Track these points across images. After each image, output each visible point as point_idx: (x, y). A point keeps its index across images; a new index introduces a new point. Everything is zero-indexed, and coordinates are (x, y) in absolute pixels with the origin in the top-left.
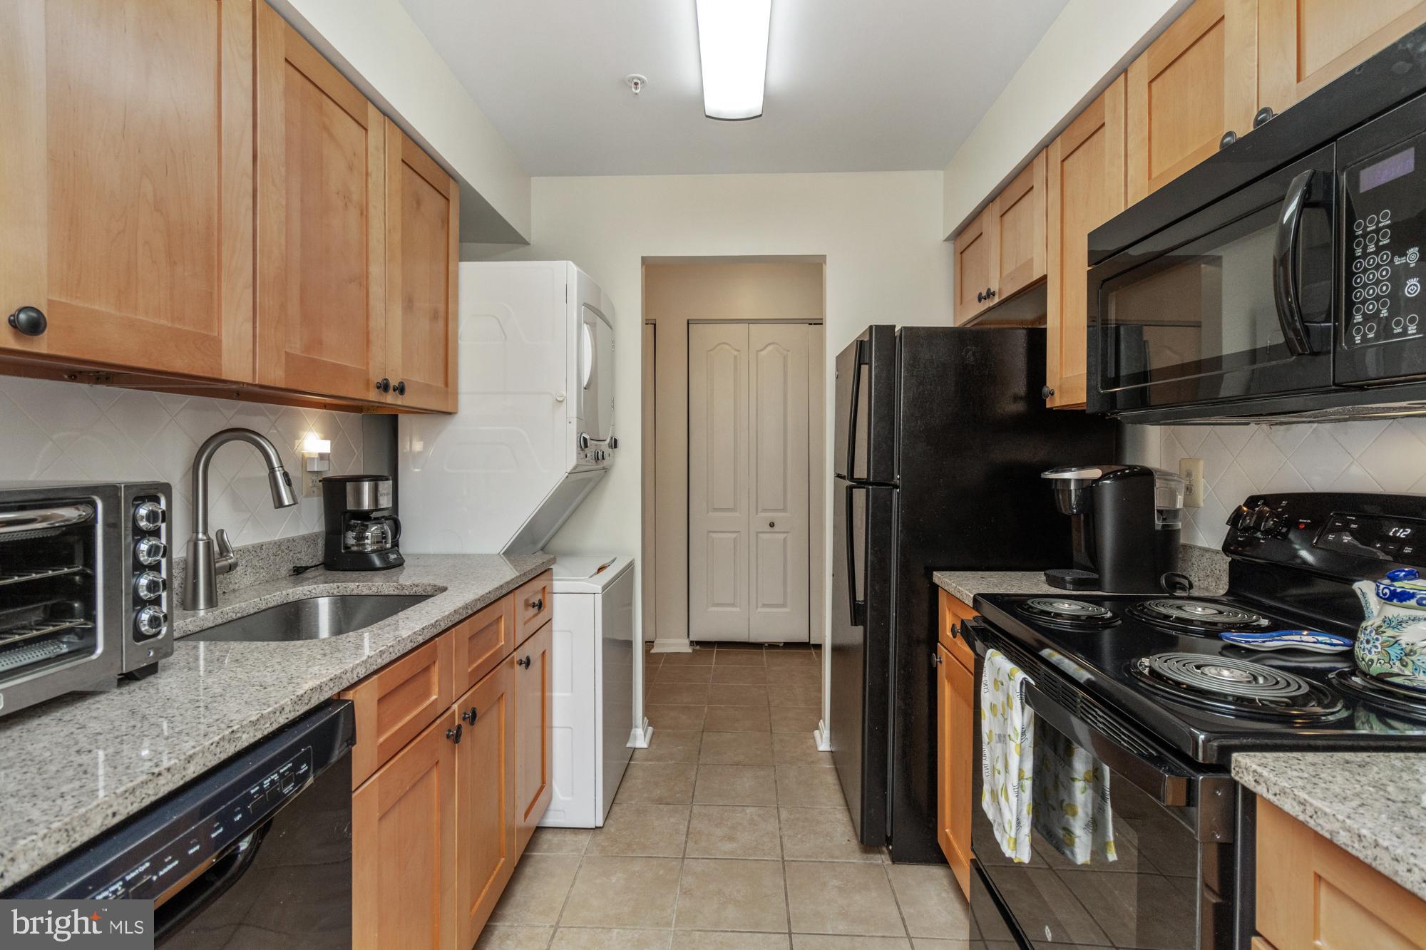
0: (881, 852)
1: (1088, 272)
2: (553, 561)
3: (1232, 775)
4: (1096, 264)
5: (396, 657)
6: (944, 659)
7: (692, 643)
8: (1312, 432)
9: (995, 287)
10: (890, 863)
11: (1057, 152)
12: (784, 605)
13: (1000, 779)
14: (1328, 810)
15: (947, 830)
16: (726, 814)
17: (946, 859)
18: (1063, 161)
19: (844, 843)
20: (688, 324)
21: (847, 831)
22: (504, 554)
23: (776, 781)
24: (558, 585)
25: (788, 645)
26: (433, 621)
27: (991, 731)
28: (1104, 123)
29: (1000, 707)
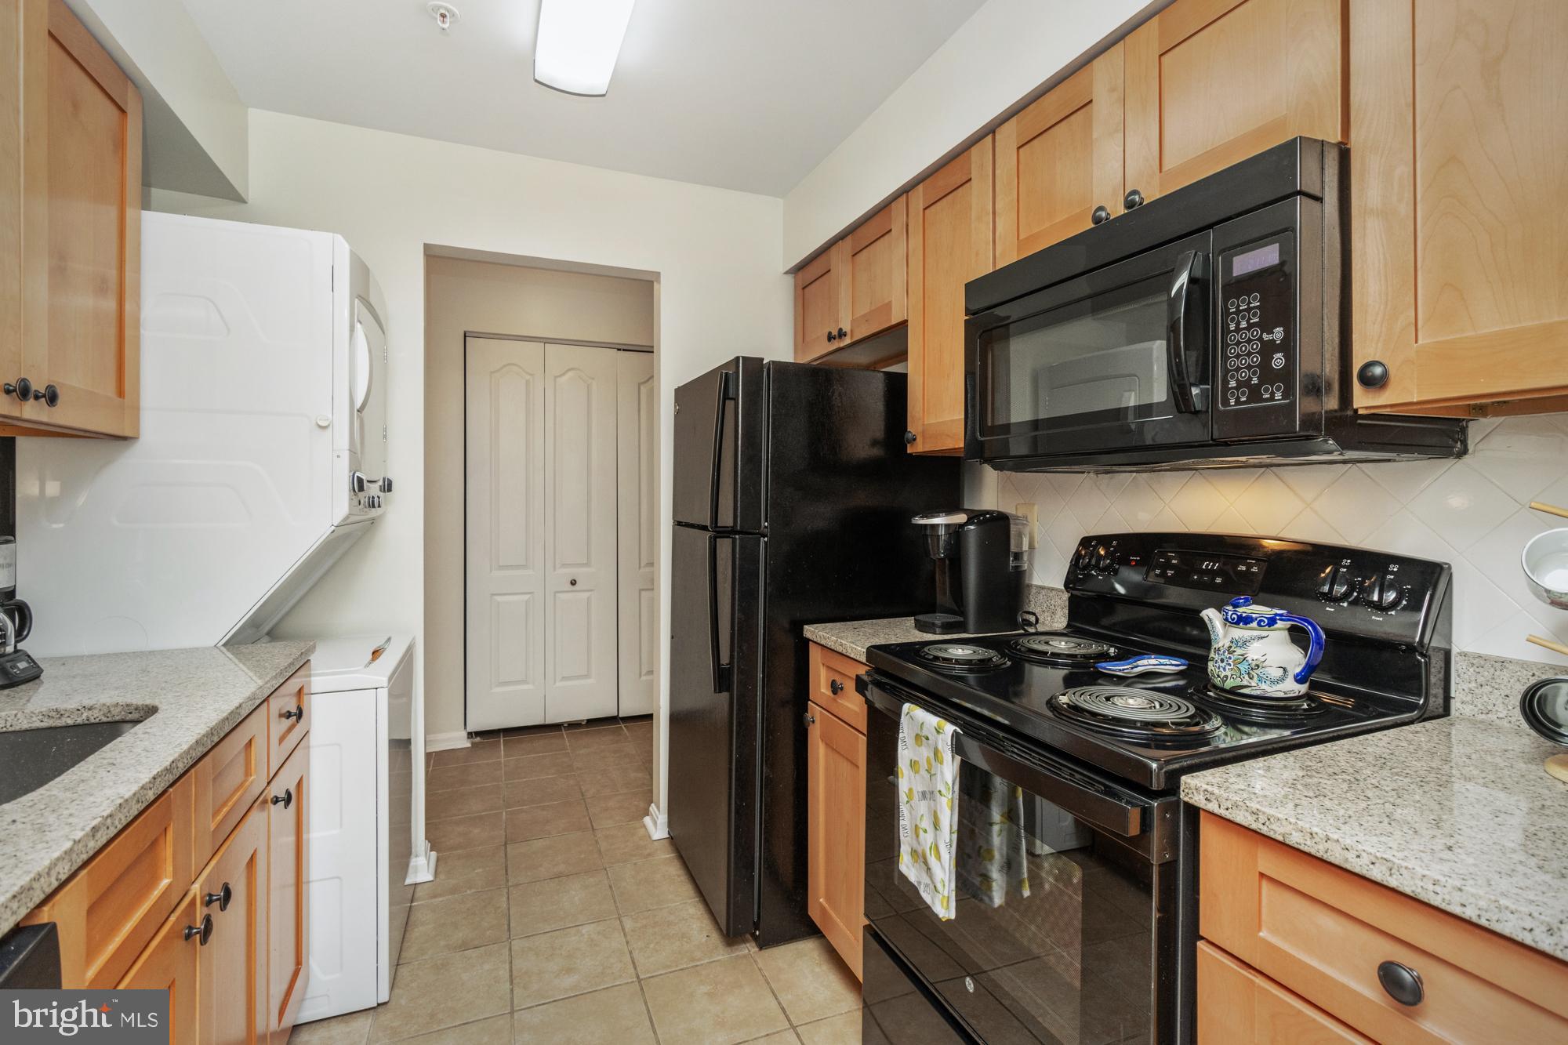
0: (745, 941)
1: (966, 321)
2: (311, 650)
3: (1181, 797)
4: (973, 314)
5: (116, 831)
6: (817, 719)
7: (470, 735)
8: (1132, 481)
9: (846, 328)
10: (757, 949)
11: (918, 198)
12: (587, 676)
13: (927, 839)
14: (1280, 816)
15: (821, 900)
16: (556, 941)
17: (819, 930)
18: (925, 209)
19: (704, 940)
20: (465, 337)
21: (704, 926)
22: (225, 645)
23: (610, 887)
24: (317, 683)
25: (592, 722)
26: (168, 763)
27: (910, 790)
28: (971, 179)
29: (924, 765)
